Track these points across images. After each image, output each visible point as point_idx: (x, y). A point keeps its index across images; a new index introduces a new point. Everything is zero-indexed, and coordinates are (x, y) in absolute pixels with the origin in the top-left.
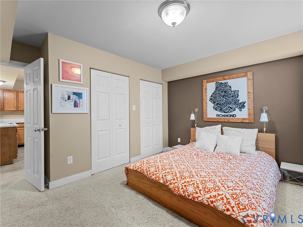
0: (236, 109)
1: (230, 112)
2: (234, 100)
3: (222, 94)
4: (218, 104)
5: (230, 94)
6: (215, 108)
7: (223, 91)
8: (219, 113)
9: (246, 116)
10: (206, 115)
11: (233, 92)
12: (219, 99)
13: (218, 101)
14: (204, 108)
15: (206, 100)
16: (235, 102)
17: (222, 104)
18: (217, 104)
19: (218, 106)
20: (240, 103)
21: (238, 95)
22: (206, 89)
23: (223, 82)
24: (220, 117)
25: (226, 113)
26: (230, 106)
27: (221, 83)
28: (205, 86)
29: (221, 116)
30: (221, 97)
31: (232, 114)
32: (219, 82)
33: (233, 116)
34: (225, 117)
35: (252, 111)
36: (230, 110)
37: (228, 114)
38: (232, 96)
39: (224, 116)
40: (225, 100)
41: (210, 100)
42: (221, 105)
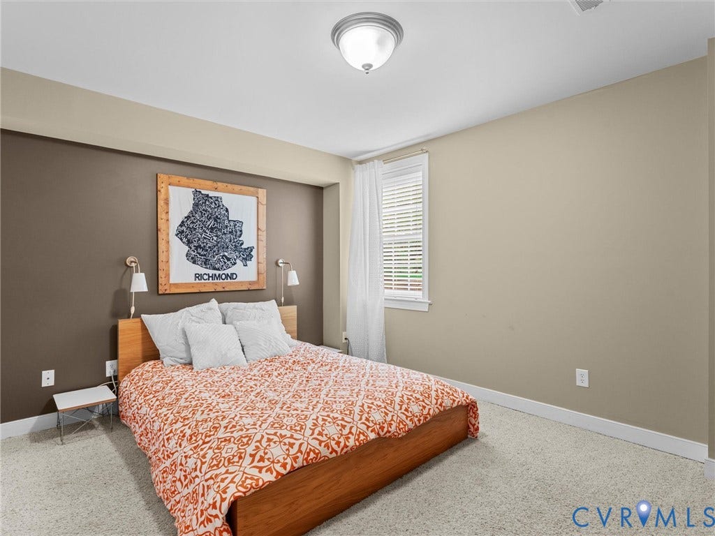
0: (238, 261)
1: (225, 268)
2: (234, 242)
3: (209, 223)
4: (200, 246)
5: (227, 227)
6: (192, 258)
7: (210, 217)
8: (202, 270)
9: (253, 278)
10: (168, 276)
11: (232, 223)
12: (202, 235)
13: (199, 240)
14: (162, 257)
15: (168, 234)
16: (235, 245)
17: (209, 247)
18: (197, 248)
19: (199, 253)
20: (245, 249)
21: (241, 231)
22: (167, 202)
23: (211, 194)
24: (203, 281)
25: (218, 269)
26: (226, 254)
27: (207, 196)
28: (162, 190)
29: (206, 277)
30: (207, 231)
31: (229, 271)
32: (203, 192)
33: (231, 276)
34: (216, 281)
35: (263, 267)
36: (225, 263)
37: (221, 272)
38: (230, 232)
39: (212, 277)
40: (215, 238)
41: (177, 235)
42: (207, 250)
